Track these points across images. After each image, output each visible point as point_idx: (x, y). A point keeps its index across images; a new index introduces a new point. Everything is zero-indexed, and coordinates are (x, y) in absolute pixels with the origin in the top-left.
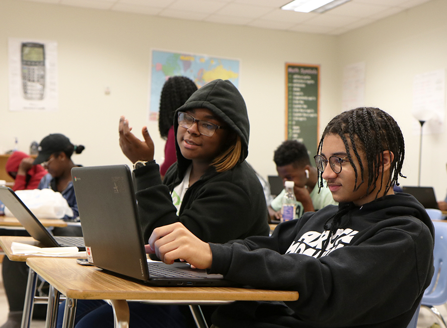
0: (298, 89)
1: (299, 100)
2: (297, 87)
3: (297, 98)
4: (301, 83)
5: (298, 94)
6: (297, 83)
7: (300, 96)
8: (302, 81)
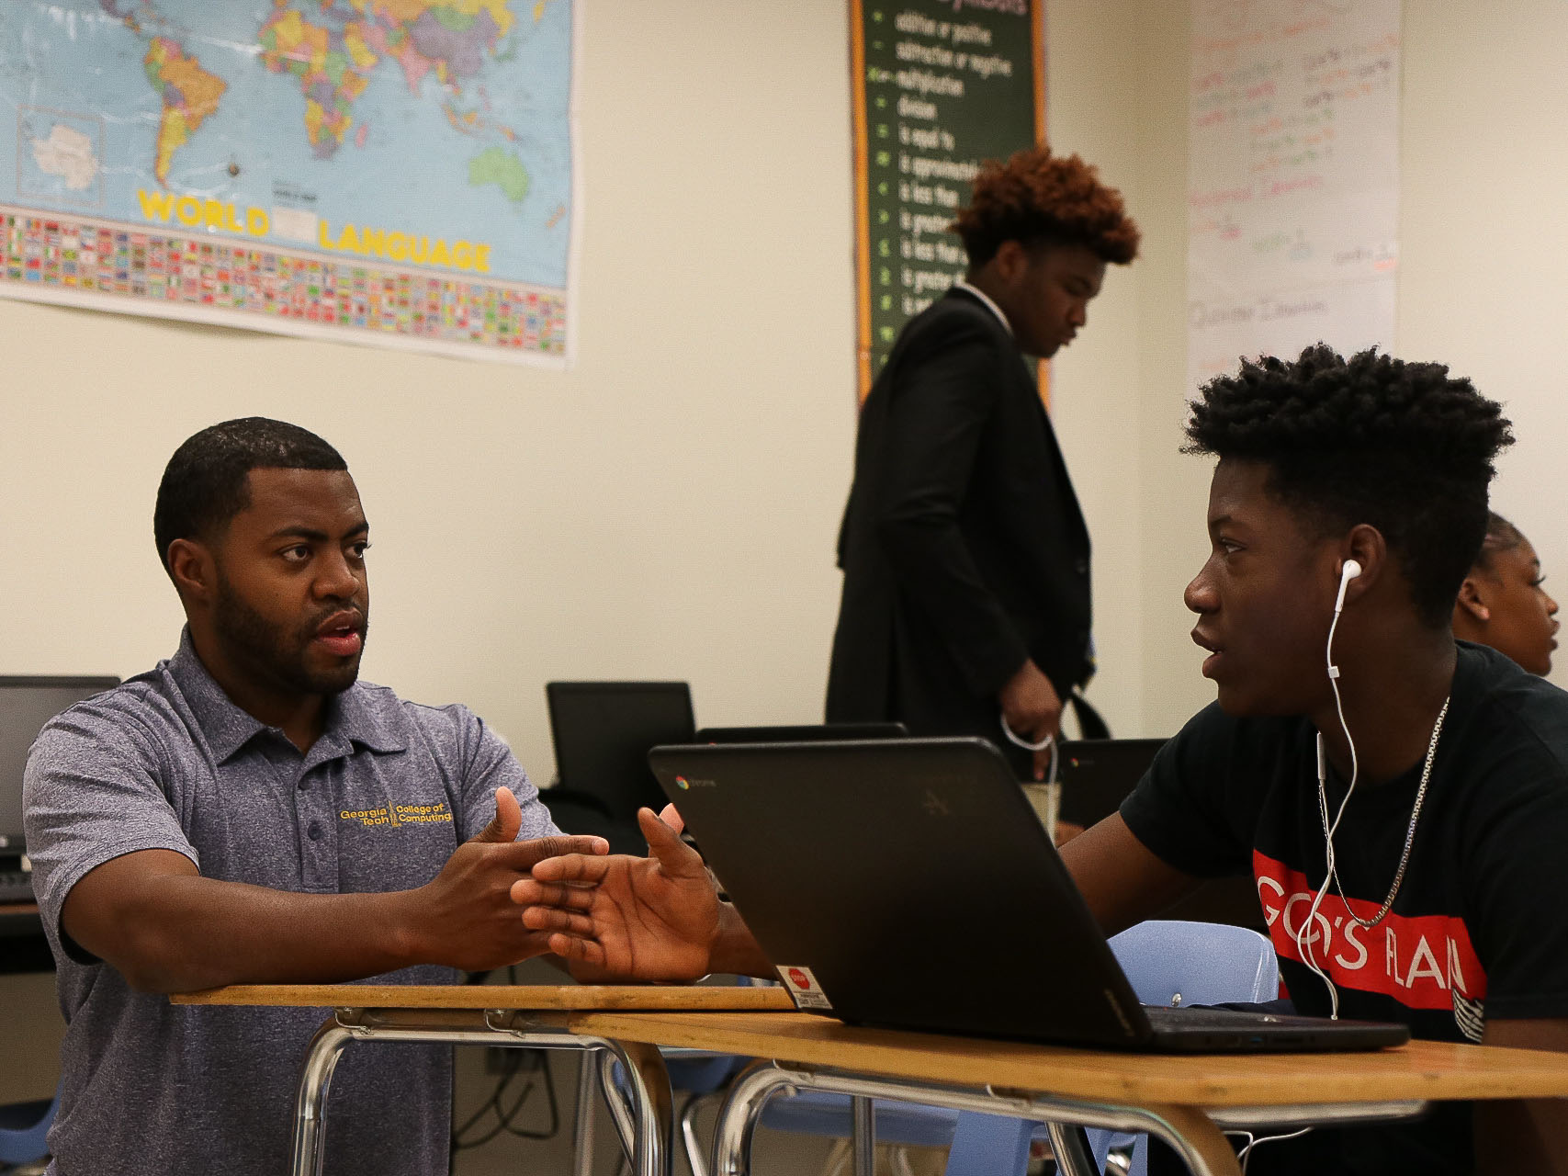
0: (928, 111)
1: (932, 182)
2: (914, 94)
3: (923, 167)
4: (939, 71)
5: (925, 139)
6: (920, 66)
7: (936, 154)
8: (946, 58)
